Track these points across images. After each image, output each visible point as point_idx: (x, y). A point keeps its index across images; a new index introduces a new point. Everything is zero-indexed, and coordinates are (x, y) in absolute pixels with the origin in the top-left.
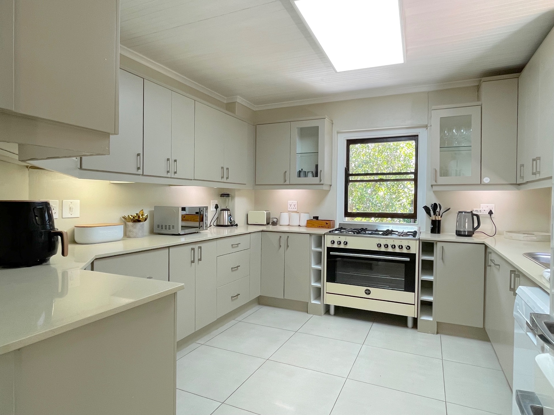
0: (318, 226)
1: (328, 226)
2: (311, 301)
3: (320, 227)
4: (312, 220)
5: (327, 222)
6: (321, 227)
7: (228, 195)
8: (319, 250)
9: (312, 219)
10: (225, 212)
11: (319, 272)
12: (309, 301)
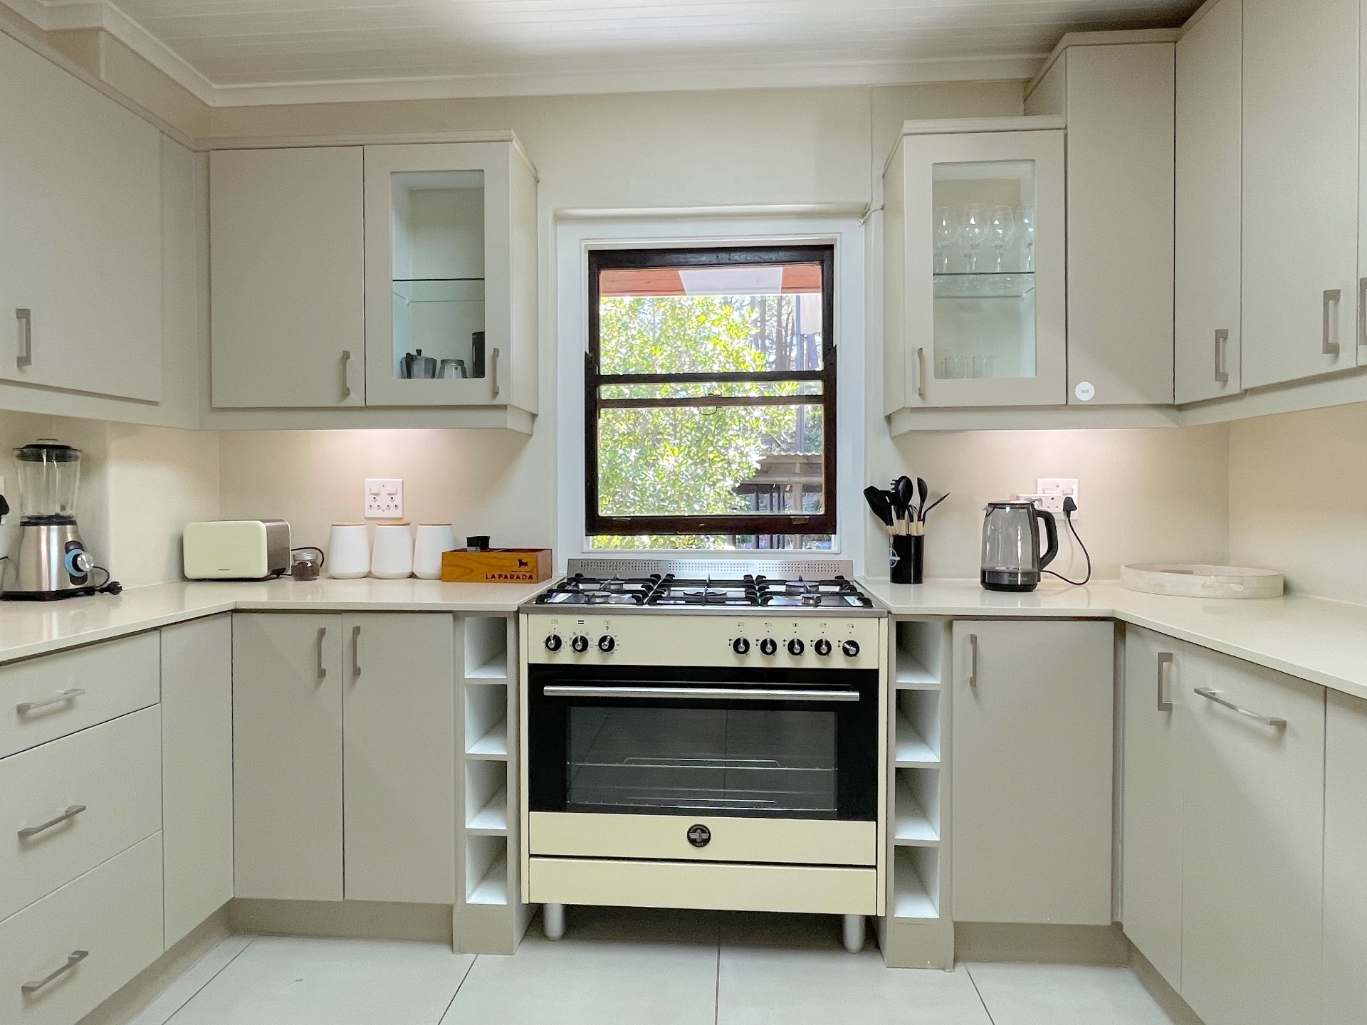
0: (490, 576)
1: (528, 575)
2: (468, 892)
3: (497, 576)
4: (464, 550)
5: (525, 557)
6: (500, 576)
7: (61, 453)
8: (494, 676)
9: (466, 547)
10: (49, 531)
11: (496, 773)
12: (456, 898)
